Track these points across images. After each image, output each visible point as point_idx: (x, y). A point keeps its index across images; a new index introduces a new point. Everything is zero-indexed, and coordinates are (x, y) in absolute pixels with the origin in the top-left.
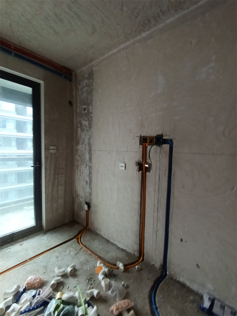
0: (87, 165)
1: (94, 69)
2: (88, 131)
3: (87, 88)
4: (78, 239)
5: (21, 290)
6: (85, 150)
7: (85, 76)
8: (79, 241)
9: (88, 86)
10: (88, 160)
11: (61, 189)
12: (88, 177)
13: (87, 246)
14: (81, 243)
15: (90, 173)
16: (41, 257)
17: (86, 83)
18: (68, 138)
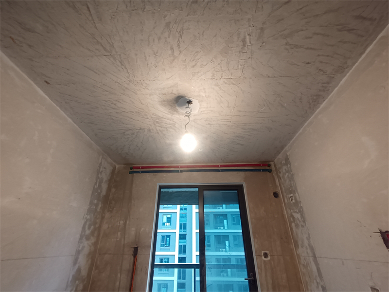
0: (317, 283)
1: (288, 154)
2: (303, 226)
3: (287, 174)
7: (283, 162)
9: (288, 172)
17: (285, 169)
18: (282, 239)
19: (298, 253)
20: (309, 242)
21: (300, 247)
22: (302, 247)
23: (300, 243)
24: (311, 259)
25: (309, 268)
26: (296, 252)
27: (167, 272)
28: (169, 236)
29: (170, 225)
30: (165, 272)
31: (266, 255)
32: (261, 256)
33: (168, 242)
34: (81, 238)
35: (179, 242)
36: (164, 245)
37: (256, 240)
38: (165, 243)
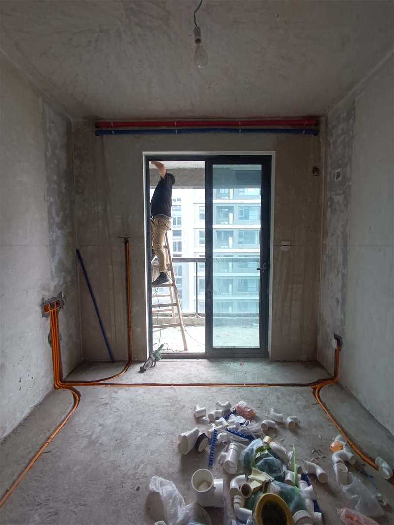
0: (338, 272)
1: (356, 99)
2: (342, 211)
4: (315, 389)
5: (232, 410)
6: (337, 246)
8: (316, 393)
9: (345, 132)
10: (341, 264)
11: (296, 306)
12: (340, 293)
13: (327, 406)
14: (319, 397)
15: (344, 286)
16: (259, 388)
18: (309, 227)
19: (324, 242)
20: (343, 229)
21: (329, 236)
22: (332, 236)
23: (330, 231)
24: (340, 248)
25: (333, 258)
32: (279, 246)
34: (51, 226)
37: (277, 229)
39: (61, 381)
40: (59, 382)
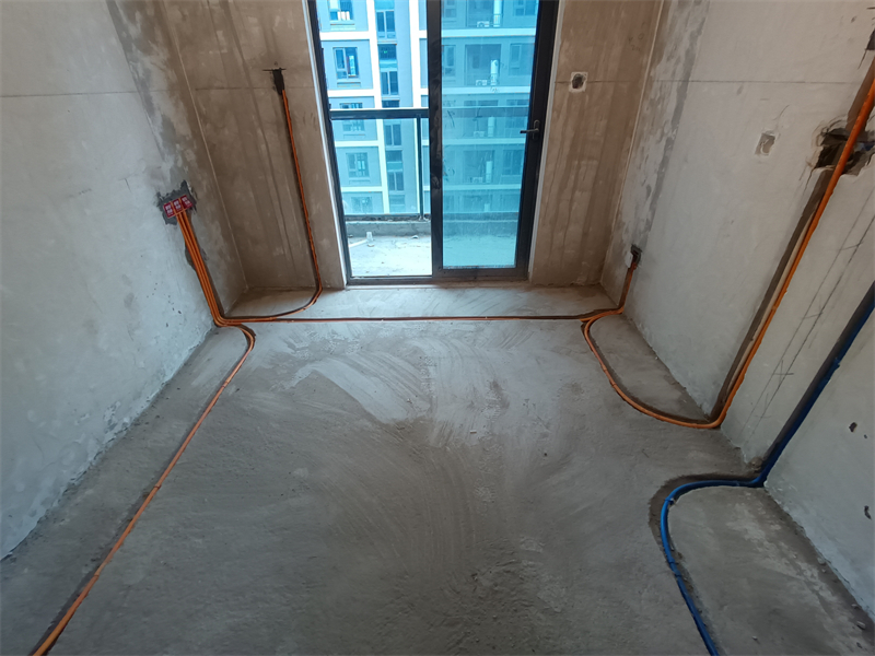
0: (662, 134)
4: (586, 322)
6: (672, 81)
8: (587, 327)
10: (671, 119)
11: (582, 198)
12: (656, 176)
15: (665, 162)
18: (630, 39)
19: (652, 74)
20: (691, 45)
21: (665, 58)
22: (668, 59)
23: (669, 48)
24: (675, 86)
25: (659, 107)
26: (650, 72)
27: (363, 132)
28: (352, 51)
29: (351, 17)
30: (357, 132)
31: (578, 82)
32: (566, 83)
33: (353, 67)
34: (127, 48)
35: (381, 66)
36: (345, 73)
37: (566, 44)
38: (346, 69)
39: (223, 316)
40: (220, 319)
